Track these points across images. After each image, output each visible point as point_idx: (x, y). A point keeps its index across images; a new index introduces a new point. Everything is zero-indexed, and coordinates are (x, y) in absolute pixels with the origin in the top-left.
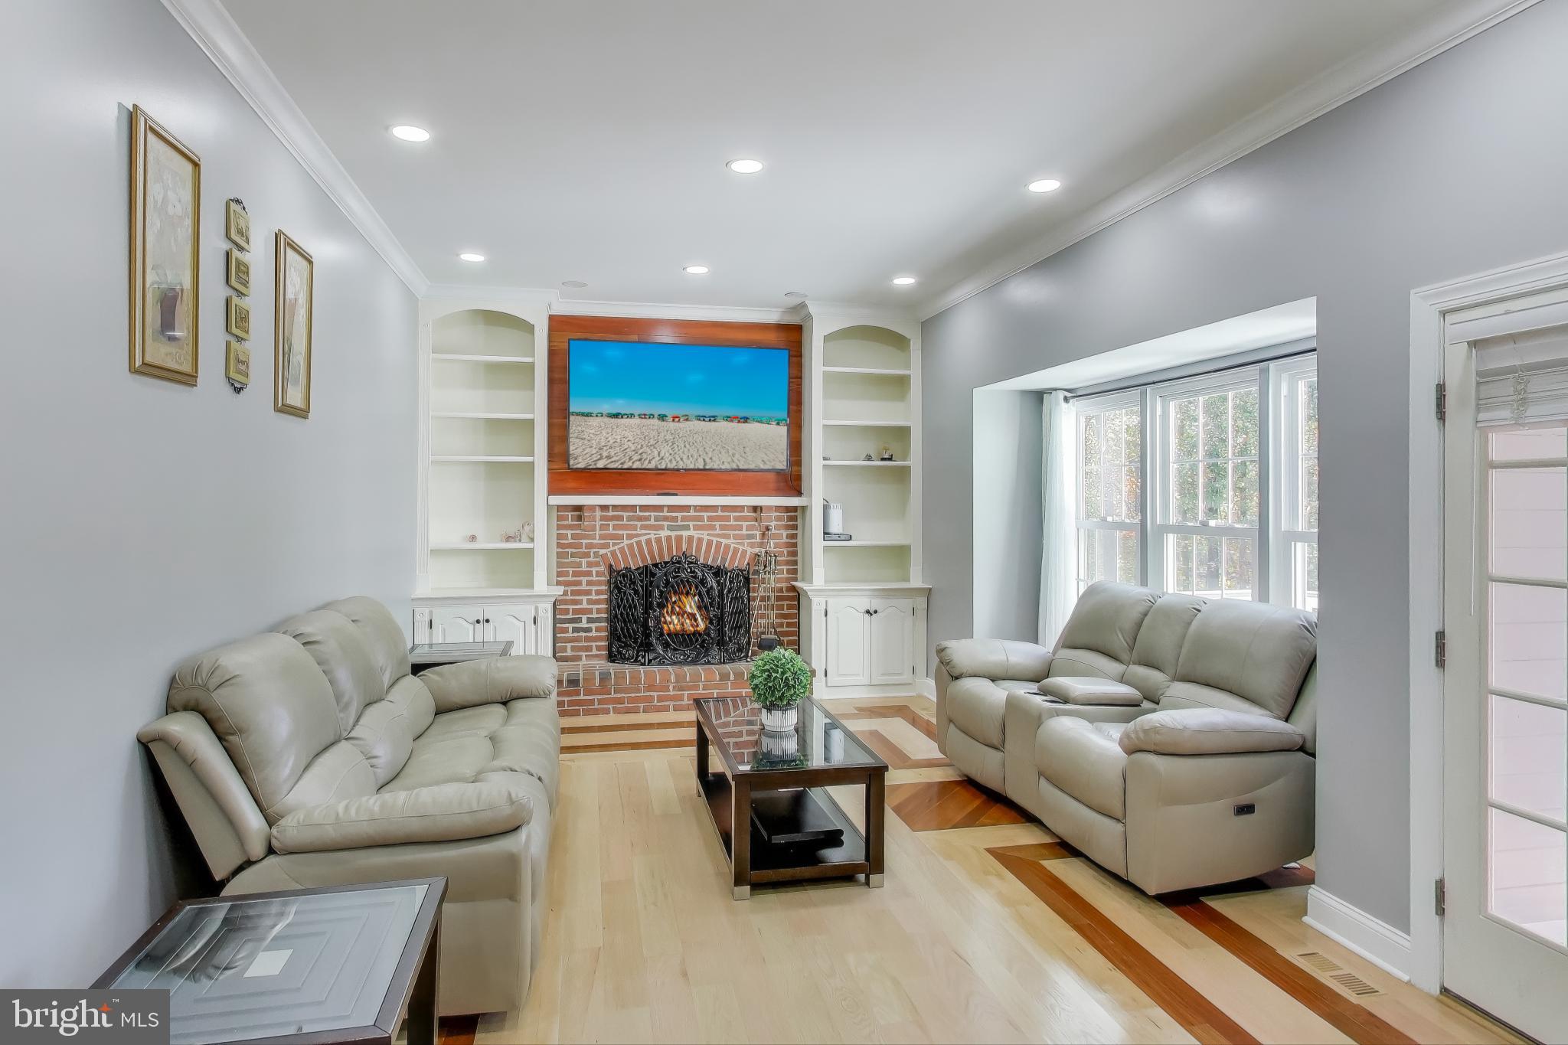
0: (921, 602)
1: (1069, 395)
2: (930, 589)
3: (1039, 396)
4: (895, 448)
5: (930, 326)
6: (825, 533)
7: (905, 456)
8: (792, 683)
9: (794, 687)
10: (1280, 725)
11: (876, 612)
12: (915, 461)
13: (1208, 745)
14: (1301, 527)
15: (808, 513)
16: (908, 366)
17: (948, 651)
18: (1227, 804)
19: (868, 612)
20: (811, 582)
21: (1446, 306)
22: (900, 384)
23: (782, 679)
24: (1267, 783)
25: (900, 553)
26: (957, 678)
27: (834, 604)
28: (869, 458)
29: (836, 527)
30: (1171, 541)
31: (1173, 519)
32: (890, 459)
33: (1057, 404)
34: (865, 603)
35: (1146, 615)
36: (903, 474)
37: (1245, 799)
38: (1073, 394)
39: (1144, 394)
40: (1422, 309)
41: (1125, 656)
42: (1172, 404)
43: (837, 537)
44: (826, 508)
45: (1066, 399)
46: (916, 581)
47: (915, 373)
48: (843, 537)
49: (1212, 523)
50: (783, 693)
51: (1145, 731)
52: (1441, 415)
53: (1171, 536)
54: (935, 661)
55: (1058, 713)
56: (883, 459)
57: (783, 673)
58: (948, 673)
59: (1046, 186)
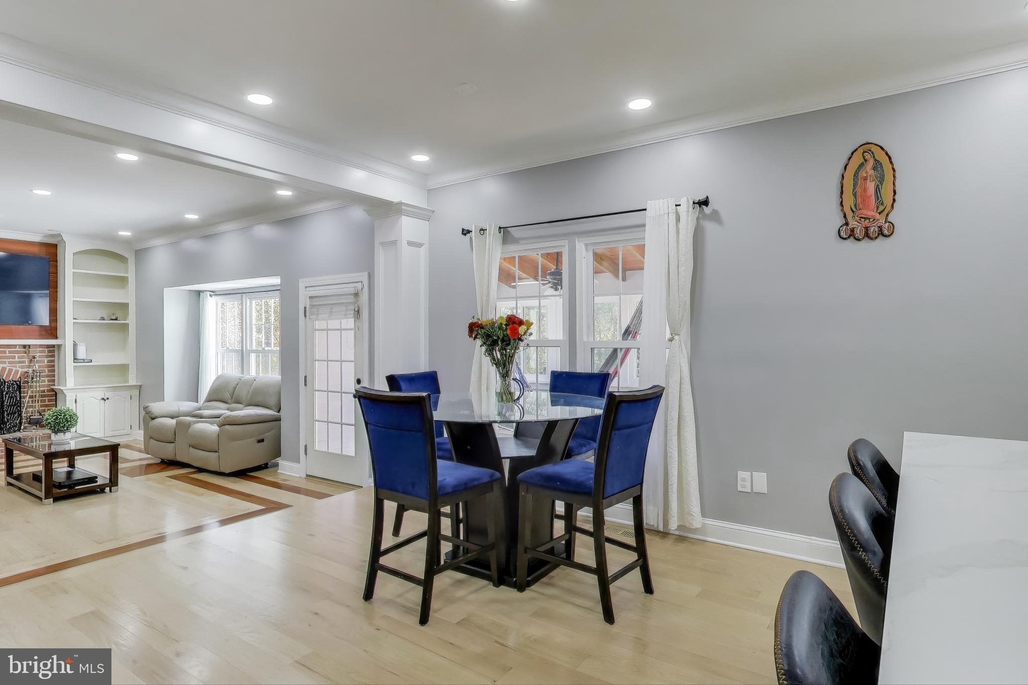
0: (136, 393)
1: (212, 293)
2: (141, 385)
3: (199, 293)
4: (119, 314)
5: (140, 254)
6: (75, 359)
7: (126, 317)
8: (69, 420)
9: (70, 421)
10: (276, 413)
11: (108, 399)
12: (132, 320)
13: (249, 420)
14: (273, 348)
15: (63, 348)
16: (127, 273)
17: (149, 408)
18: (254, 440)
19: (103, 399)
20: (66, 386)
21: (306, 285)
22: (123, 280)
23: (64, 418)
24: (269, 431)
25: (122, 369)
26: (154, 419)
27: (81, 396)
28: (103, 319)
29: (81, 354)
30: (253, 357)
31: (254, 348)
32: (116, 319)
33: (207, 297)
34: (101, 394)
35: (237, 385)
36: (125, 327)
37: (260, 437)
38: (214, 293)
39: (242, 296)
40: (302, 285)
41: (230, 401)
42: (254, 302)
43: (82, 361)
44: (75, 345)
45: (211, 296)
46: (133, 381)
47: (131, 276)
48: (86, 361)
49: (266, 349)
50: (65, 424)
51: (224, 418)
52: (305, 316)
53: (253, 354)
54: (143, 413)
55: (198, 422)
56: (112, 319)
57: (64, 416)
58: (150, 417)
59: (192, 217)
